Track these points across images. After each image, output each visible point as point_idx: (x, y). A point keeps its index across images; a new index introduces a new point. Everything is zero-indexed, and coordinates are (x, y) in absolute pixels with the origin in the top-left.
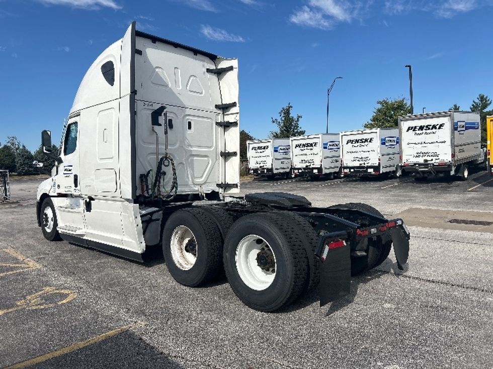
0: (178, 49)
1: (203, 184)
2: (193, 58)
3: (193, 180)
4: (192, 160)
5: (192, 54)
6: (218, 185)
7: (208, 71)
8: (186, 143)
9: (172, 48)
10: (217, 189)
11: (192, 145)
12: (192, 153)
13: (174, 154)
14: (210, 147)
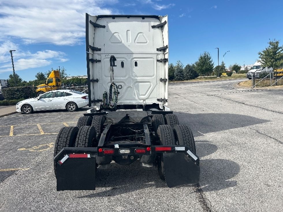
0: (131, 19)
1: (146, 99)
2: (141, 21)
3: (138, 97)
4: (138, 85)
5: (141, 19)
6: (158, 100)
7: (153, 27)
8: (134, 75)
9: (126, 19)
10: (157, 102)
11: (137, 76)
12: (138, 81)
13: (125, 82)
14: (152, 76)
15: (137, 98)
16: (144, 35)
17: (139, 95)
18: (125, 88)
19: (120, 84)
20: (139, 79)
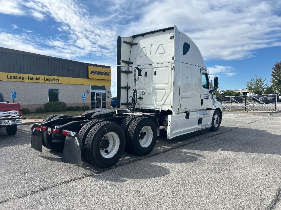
0: (155, 34)
1: (162, 105)
4: (156, 92)
5: (162, 32)
6: (172, 107)
7: (171, 38)
8: (153, 83)
10: (171, 109)
11: (156, 84)
12: (156, 88)
13: (146, 89)
14: (167, 84)
15: (155, 104)
16: (164, 46)
17: (156, 101)
18: (146, 94)
19: (143, 91)
20: (157, 86)
